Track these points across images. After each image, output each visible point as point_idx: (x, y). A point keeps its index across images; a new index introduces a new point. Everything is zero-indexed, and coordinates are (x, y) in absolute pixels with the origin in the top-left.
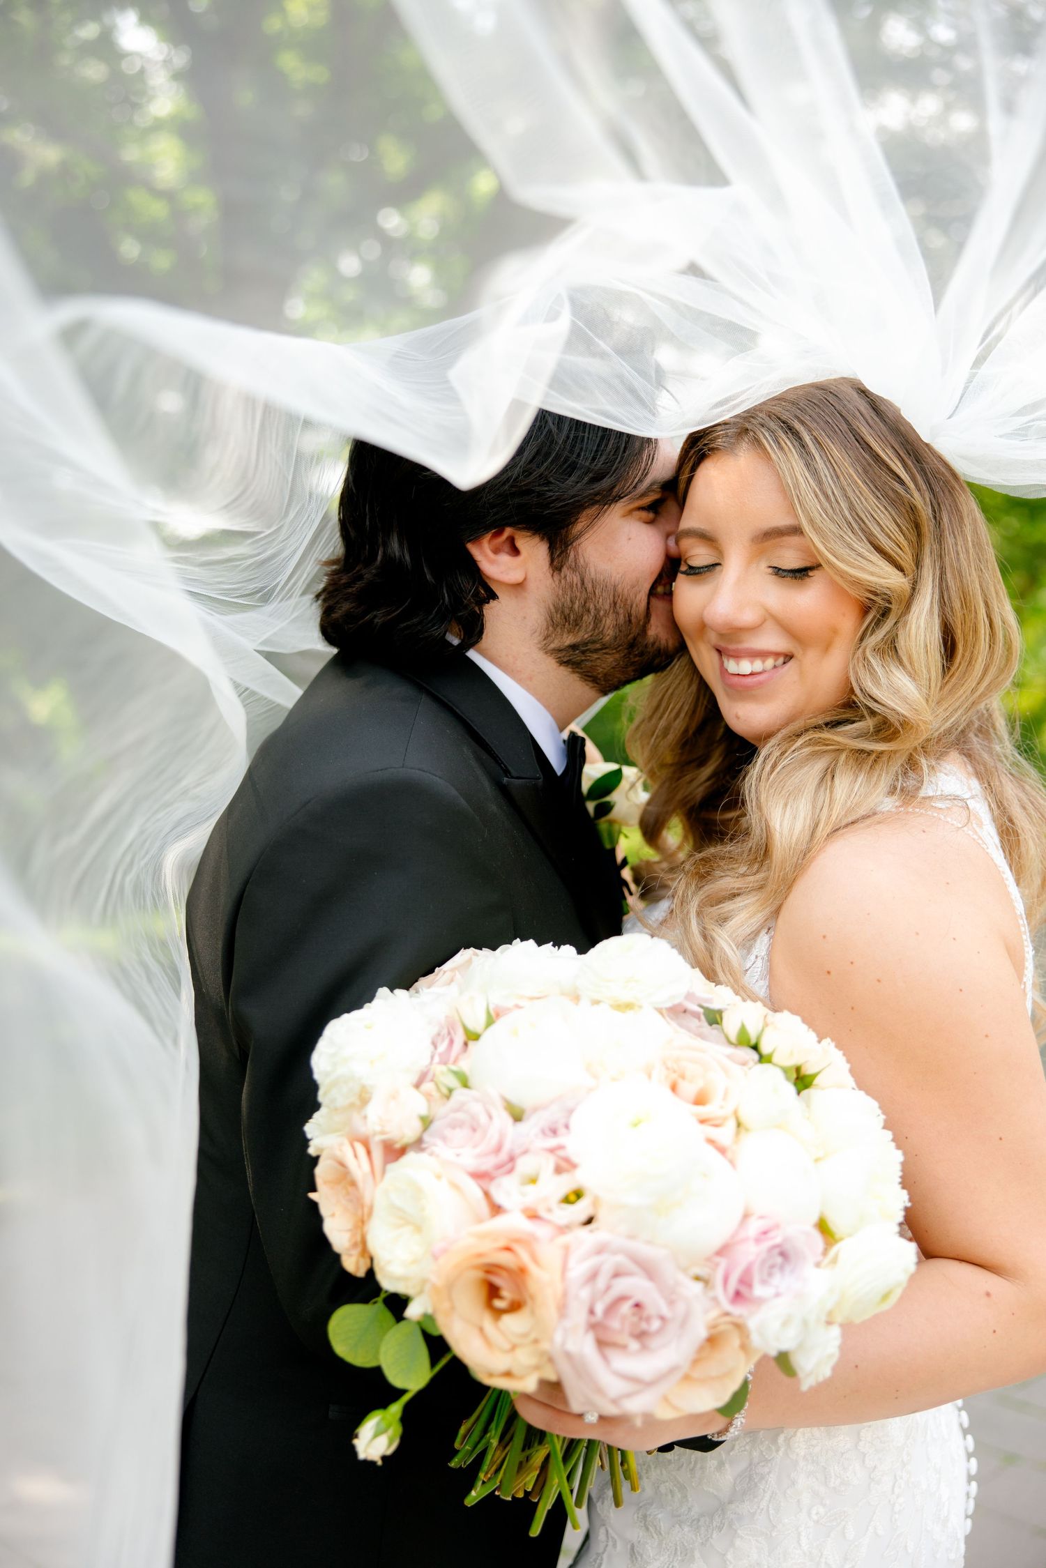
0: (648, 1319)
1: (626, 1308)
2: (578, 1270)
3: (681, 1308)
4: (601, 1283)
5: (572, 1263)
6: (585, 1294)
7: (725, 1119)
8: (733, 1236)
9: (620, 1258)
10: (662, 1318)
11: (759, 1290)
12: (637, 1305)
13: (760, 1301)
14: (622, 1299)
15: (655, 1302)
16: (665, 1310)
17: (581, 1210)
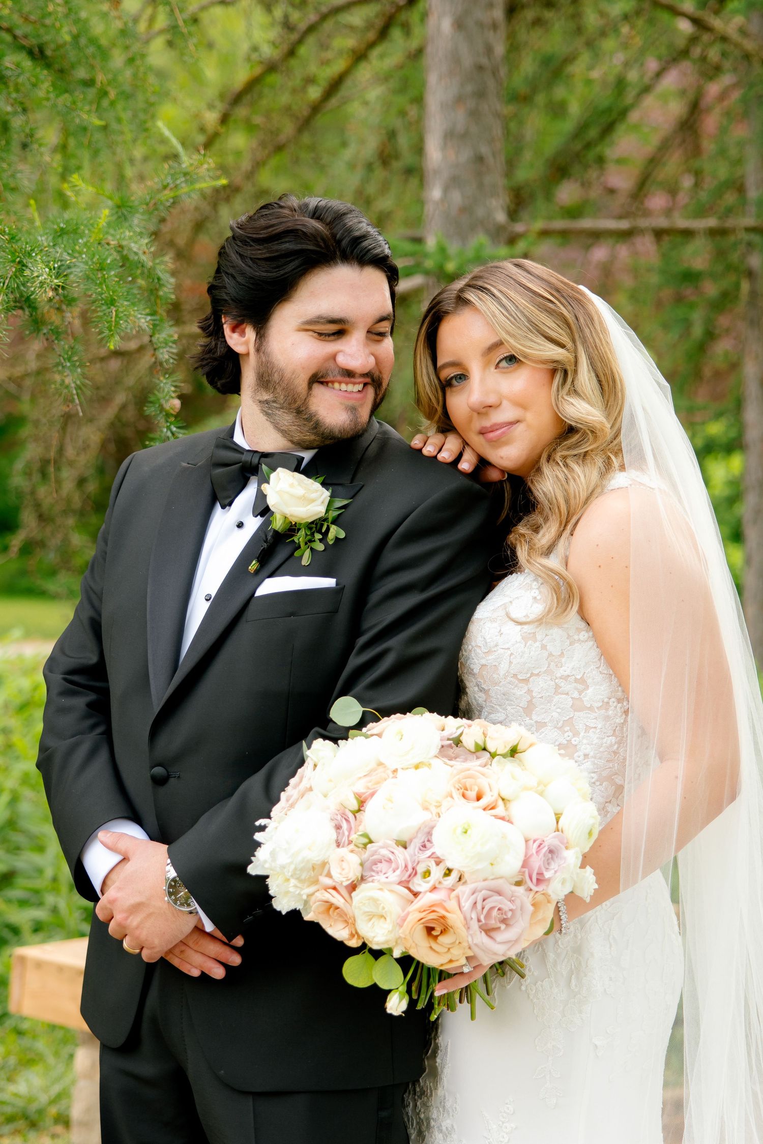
0: (505, 914)
1: (495, 913)
2: (467, 905)
3: (518, 902)
4: (479, 906)
5: (463, 904)
6: (474, 916)
7: (496, 801)
8: (525, 856)
9: (484, 892)
10: (511, 910)
11: (547, 875)
12: (499, 909)
13: (549, 880)
14: (492, 908)
15: (507, 905)
16: (512, 907)
17: (454, 876)
